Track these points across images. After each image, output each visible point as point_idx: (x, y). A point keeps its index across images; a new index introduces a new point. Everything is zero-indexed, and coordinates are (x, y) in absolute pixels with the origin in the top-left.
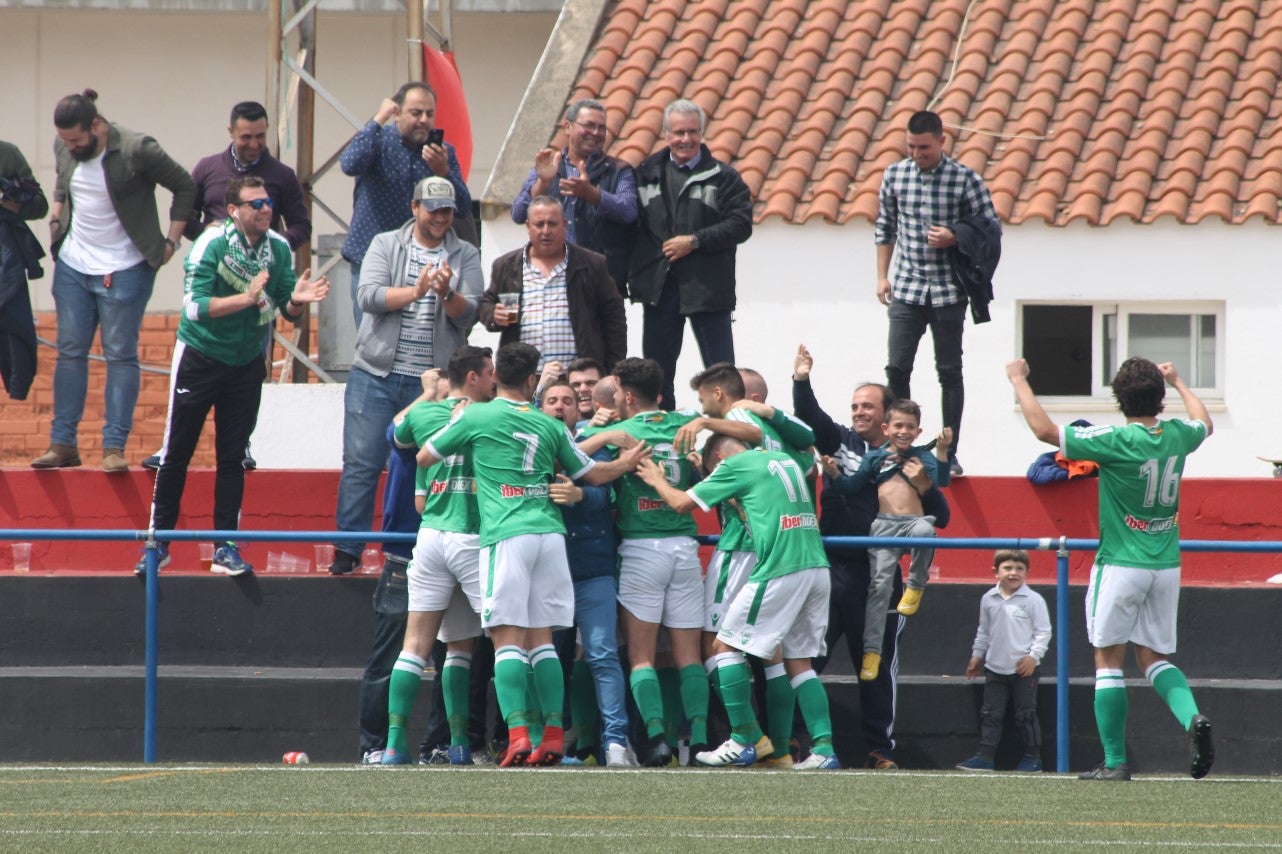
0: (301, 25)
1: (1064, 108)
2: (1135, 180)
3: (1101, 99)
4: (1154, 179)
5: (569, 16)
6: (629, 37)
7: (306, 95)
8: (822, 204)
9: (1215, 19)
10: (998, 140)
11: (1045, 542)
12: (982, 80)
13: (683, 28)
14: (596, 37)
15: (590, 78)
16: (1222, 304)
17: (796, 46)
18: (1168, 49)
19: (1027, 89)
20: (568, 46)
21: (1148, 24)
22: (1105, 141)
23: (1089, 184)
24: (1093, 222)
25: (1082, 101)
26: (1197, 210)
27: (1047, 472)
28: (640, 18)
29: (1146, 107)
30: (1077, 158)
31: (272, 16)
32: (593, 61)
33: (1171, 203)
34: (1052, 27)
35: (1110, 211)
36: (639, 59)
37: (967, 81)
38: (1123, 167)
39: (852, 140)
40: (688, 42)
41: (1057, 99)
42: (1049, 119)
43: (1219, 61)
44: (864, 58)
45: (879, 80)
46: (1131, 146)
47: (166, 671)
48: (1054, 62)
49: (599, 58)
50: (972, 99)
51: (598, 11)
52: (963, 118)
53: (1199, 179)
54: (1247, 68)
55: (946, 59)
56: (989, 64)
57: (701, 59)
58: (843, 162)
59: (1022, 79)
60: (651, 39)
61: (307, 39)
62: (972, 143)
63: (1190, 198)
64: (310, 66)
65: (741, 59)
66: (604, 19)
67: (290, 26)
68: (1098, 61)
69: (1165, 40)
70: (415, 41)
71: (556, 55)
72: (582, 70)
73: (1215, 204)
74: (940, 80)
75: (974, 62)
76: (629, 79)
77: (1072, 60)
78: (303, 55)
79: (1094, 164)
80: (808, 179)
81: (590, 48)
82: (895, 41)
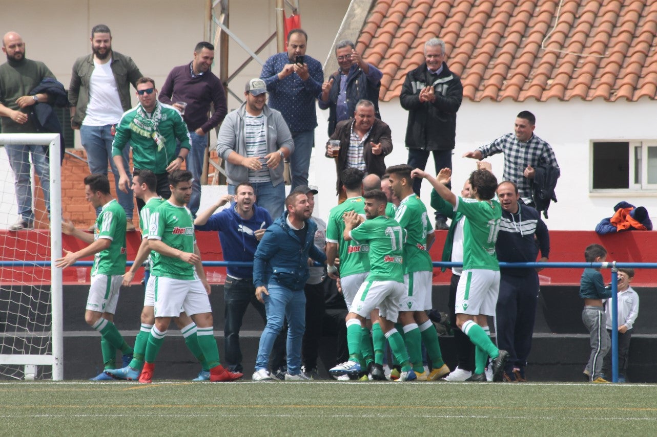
0: (221, 2)
1: (614, 40)
2: (651, 78)
3: (633, 36)
6: (389, 6)
7: (224, 37)
8: (489, 91)
10: (579, 57)
12: (571, 26)
14: (372, 6)
15: (369, 28)
17: (475, 10)
19: (595, 31)
20: (358, 11)
22: (635, 58)
23: (628, 79)
24: (629, 99)
25: (623, 37)
27: (606, 228)
30: (621, 67)
32: (371, 19)
35: (638, 93)
36: (395, 18)
37: (563, 27)
38: (645, 71)
39: (505, 58)
40: (420, 9)
41: (610, 36)
42: (606, 46)
44: (511, 16)
45: (518, 27)
46: (649, 60)
48: (609, 16)
49: (374, 17)
50: (566, 36)
52: (562, 46)
55: (552, 16)
56: (575, 18)
57: (426, 17)
58: (500, 69)
59: (592, 26)
60: (401, 7)
61: (225, 9)
62: (567, 59)
64: (227, 22)
65: (447, 17)
67: (216, 3)
68: (632, 16)
70: (280, 9)
71: (352, 16)
72: (365, 23)
74: (549, 27)
75: (567, 17)
76: (389, 28)
77: (618, 16)
78: (223, 17)
79: (629, 69)
80: (482, 78)
81: (370, 11)
82: (527, 7)
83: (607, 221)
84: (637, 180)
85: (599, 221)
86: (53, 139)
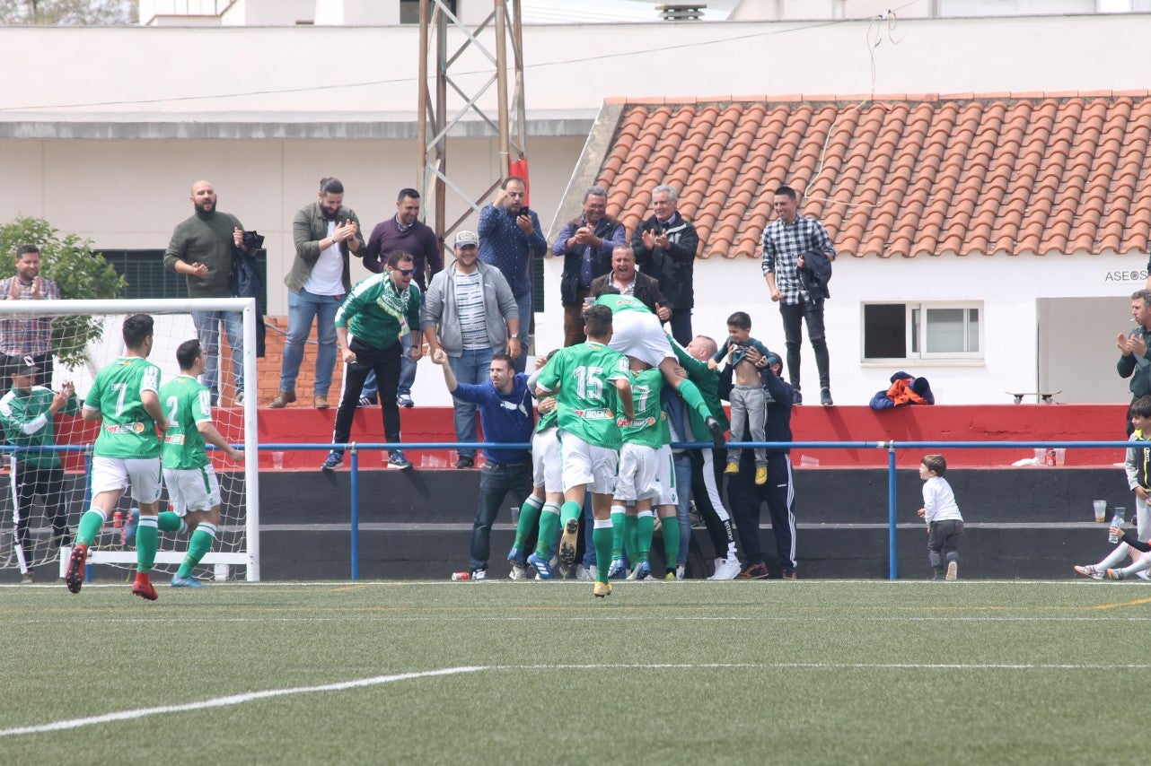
0: (437, 145)
1: (886, 188)
2: (930, 230)
3: (909, 183)
4: (941, 230)
5: (593, 138)
6: (629, 150)
7: (440, 186)
8: (745, 246)
9: (975, 135)
10: (848, 207)
11: (882, 444)
12: (838, 172)
13: (661, 144)
14: (610, 150)
15: (606, 174)
16: (982, 302)
17: (728, 154)
18: (948, 153)
19: (865, 177)
20: (592, 156)
21: (935, 138)
22: (911, 208)
23: (903, 232)
24: (905, 255)
25: (897, 184)
26: (966, 247)
27: (881, 403)
28: (636, 139)
29: (935, 187)
30: (895, 218)
31: (420, 140)
32: (608, 164)
33: (951, 243)
34: (879, 141)
35: (915, 248)
36: (635, 163)
37: (829, 173)
38: (923, 223)
39: (762, 209)
40: (664, 153)
41: (882, 183)
42: (878, 195)
43: (978, 160)
44: (768, 160)
45: (777, 173)
46: (927, 210)
47: (363, 526)
48: (881, 161)
49: (611, 163)
50: (833, 183)
51: (611, 135)
52: (828, 195)
53: (967, 229)
54: (993, 164)
55: (816, 160)
56: (842, 163)
57: (672, 162)
58: (757, 221)
59: (862, 172)
60: (642, 151)
61: (440, 153)
62: (834, 209)
63: (962, 240)
64: (443, 169)
65: (696, 162)
66: (614, 140)
67: (431, 146)
68: (906, 160)
69: (945, 148)
70: (504, 153)
71: (585, 161)
72: (601, 170)
73: (978, 243)
74: (813, 173)
75: (833, 162)
76: (629, 174)
77: (891, 160)
78: (438, 163)
79: (905, 221)
80: (736, 232)
81: (606, 157)
82: (787, 150)
83: (883, 394)
84: (915, 349)
85: (875, 394)
86: (247, 304)
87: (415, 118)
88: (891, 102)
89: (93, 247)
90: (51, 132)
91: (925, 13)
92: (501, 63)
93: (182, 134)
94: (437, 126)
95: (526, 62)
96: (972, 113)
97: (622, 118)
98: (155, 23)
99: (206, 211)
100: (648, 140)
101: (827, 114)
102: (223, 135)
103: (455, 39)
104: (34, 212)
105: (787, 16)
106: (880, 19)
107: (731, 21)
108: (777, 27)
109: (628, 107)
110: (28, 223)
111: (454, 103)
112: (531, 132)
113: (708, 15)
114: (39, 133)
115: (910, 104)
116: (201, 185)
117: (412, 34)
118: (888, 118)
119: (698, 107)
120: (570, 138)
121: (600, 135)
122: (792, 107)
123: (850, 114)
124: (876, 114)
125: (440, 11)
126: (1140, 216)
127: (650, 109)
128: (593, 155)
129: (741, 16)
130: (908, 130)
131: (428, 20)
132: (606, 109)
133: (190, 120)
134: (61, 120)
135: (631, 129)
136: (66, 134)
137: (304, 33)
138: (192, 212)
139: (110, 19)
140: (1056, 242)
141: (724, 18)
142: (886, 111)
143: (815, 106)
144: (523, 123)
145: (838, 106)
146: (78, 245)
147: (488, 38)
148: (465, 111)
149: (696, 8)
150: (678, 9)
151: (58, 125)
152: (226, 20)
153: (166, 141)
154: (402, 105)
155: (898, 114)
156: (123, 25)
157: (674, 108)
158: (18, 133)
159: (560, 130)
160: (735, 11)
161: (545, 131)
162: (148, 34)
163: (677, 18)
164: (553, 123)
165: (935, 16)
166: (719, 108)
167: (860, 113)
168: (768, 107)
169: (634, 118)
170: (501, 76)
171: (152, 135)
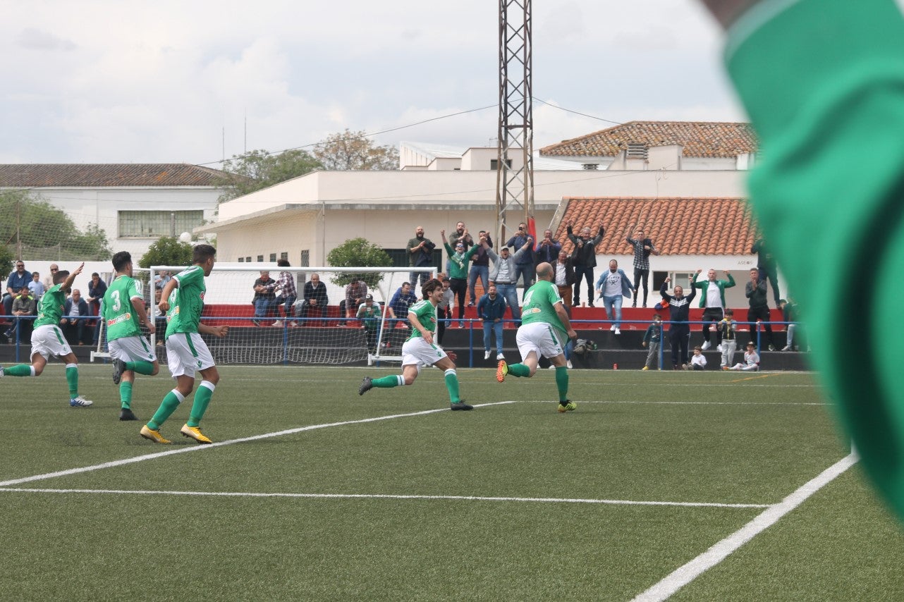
0: (503, 213)
1: (662, 230)
2: (677, 245)
3: (670, 228)
4: (681, 245)
5: (558, 211)
6: (571, 215)
7: (503, 228)
8: (611, 250)
9: (693, 212)
12: (645, 224)
13: (582, 213)
14: (564, 216)
17: (606, 217)
18: (683, 218)
19: (654, 226)
21: (679, 213)
22: (670, 237)
23: (667, 246)
24: (668, 254)
25: (665, 229)
26: (690, 252)
27: (658, 307)
28: (573, 211)
29: (679, 230)
30: (665, 241)
31: (496, 212)
33: (684, 250)
34: (659, 213)
35: (671, 252)
37: (641, 225)
38: (674, 243)
39: (617, 237)
40: (583, 217)
41: (660, 228)
42: (659, 233)
43: (694, 221)
45: (623, 224)
46: (676, 238)
47: (474, 348)
48: (660, 221)
51: (564, 210)
53: (690, 245)
54: (699, 222)
55: (637, 220)
56: (646, 221)
57: (586, 220)
58: (615, 241)
59: (653, 224)
60: (575, 216)
61: (504, 216)
63: (688, 249)
64: (504, 222)
65: (594, 220)
66: (566, 212)
67: (500, 214)
68: (669, 220)
69: (683, 216)
70: (526, 216)
71: (555, 219)
72: (561, 222)
73: (693, 251)
75: (643, 221)
77: (664, 220)
78: (503, 220)
79: (668, 242)
80: (608, 245)
81: (563, 218)
82: (626, 216)
83: (659, 304)
84: (671, 287)
85: (656, 304)
86: (434, 269)
87: (495, 203)
88: (664, 199)
89: (381, 248)
90: (368, 207)
91: (676, 168)
92: (525, 184)
93: (413, 208)
94: (503, 206)
95: (534, 184)
96: (692, 204)
97: (569, 204)
98: (405, 169)
99: (420, 237)
100: (578, 212)
101: (641, 204)
102: (427, 209)
103: (510, 175)
104: (361, 236)
105: (627, 169)
106: (660, 170)
107: (608, 170)
108: (624, 173)
109: (571, 200)
110: (359, 240)
111: (509, 198)
112: (536, 208)
113: (600, 168)
114: (364, 208)
115: (671, 200)
116: (419, 228)
117: (495, 174)
118: (663, 205)
119: (595, 200)
120: (549, 211)
121: (560, 210)
122: (629, 201)
123: (649, 204)
124: (658, 204)
125: (505, 166)
126: (750, 242)
127: (578, 201)
128: (558, 217)
129: (611, 169)
130: (670, 210)
131: (500, 169)
132: (563, 201)
133: (416, 203)
134: (372, 203)
135: (572, 208)
136: (373, 208)
137: (457, 173)
138: (415, 237)
139: (389, 167)
140: (721, 251)
141: (605, 169)
142: (662, 203)
143: (637, 201)
144: (533, 206)
145: (645, 201)
146: (376, 247)
147: (521, 175)
148: (512, 202)
149: (595, 165)
150: (589, 165)
151: (370, 205)
152: (430, 168)
153: (408, 210)
154: (491, 198)
155: (666, 204)
156: (394, 169)
157: (587, 201)
158: (357, 208)
159: (547, 208)
160: (610, 166)
161: (541, 208)
162: (402, 173)
163: (589, 168)
164: (544, 205)
165: (679, 170)
166: (603, 200)
167: (653, 203)
168: (620, 201)
169: (573, 204)
170: (525, 189)
171: (403, 208)
